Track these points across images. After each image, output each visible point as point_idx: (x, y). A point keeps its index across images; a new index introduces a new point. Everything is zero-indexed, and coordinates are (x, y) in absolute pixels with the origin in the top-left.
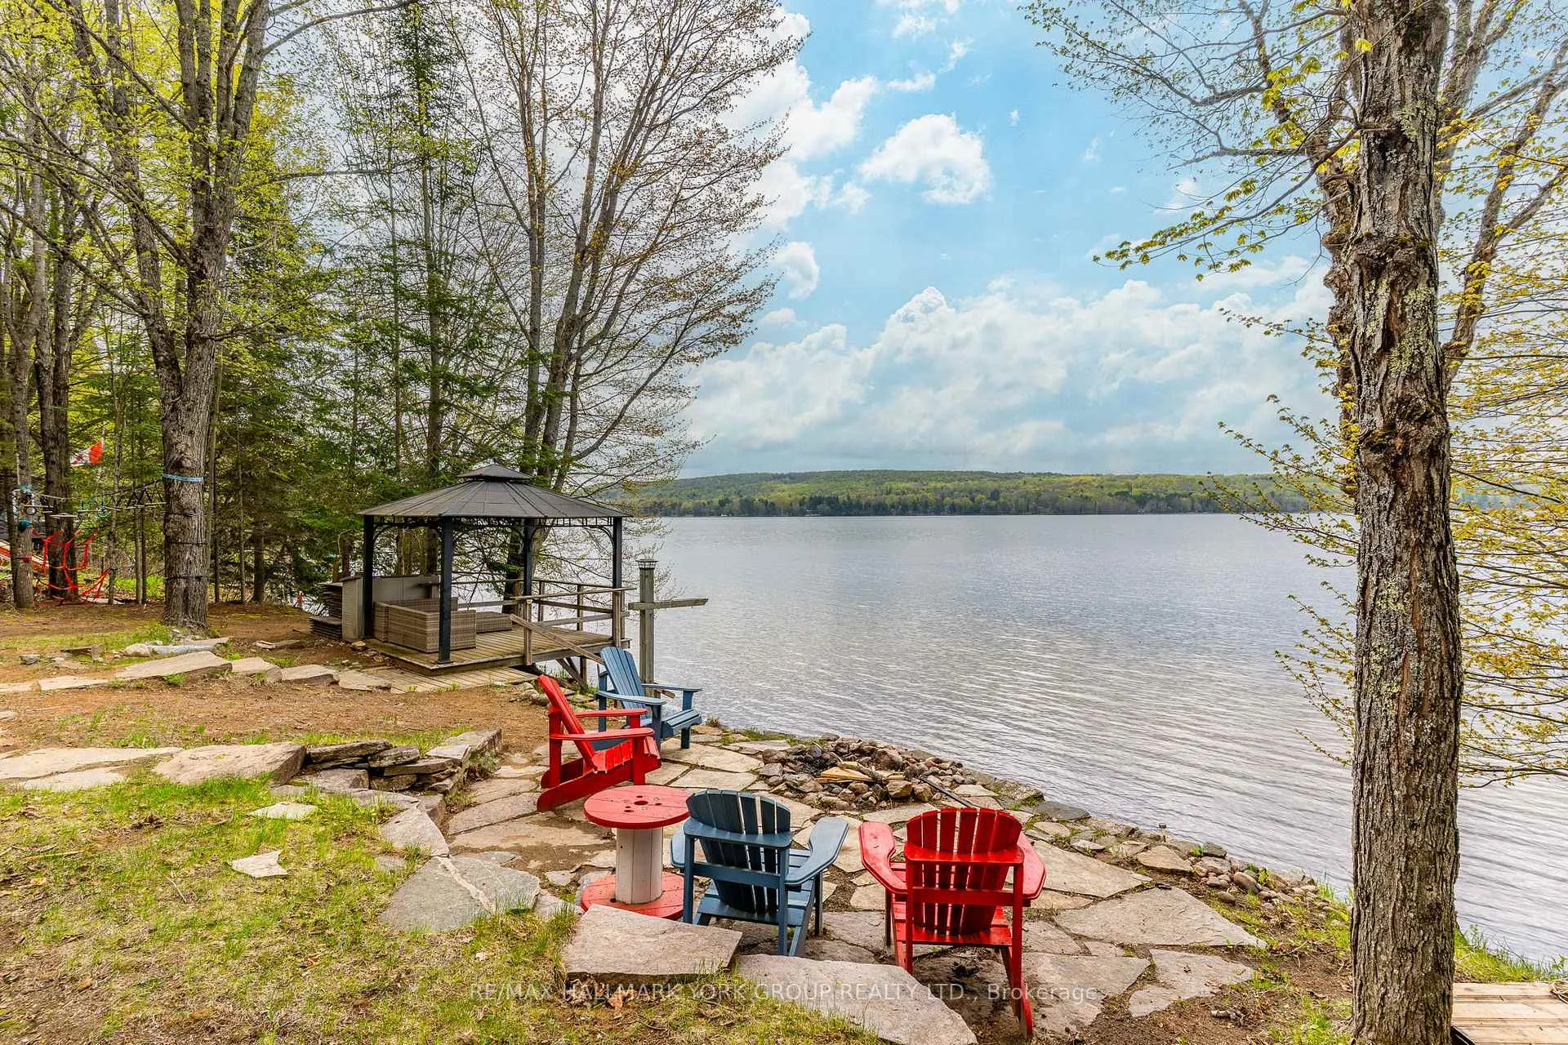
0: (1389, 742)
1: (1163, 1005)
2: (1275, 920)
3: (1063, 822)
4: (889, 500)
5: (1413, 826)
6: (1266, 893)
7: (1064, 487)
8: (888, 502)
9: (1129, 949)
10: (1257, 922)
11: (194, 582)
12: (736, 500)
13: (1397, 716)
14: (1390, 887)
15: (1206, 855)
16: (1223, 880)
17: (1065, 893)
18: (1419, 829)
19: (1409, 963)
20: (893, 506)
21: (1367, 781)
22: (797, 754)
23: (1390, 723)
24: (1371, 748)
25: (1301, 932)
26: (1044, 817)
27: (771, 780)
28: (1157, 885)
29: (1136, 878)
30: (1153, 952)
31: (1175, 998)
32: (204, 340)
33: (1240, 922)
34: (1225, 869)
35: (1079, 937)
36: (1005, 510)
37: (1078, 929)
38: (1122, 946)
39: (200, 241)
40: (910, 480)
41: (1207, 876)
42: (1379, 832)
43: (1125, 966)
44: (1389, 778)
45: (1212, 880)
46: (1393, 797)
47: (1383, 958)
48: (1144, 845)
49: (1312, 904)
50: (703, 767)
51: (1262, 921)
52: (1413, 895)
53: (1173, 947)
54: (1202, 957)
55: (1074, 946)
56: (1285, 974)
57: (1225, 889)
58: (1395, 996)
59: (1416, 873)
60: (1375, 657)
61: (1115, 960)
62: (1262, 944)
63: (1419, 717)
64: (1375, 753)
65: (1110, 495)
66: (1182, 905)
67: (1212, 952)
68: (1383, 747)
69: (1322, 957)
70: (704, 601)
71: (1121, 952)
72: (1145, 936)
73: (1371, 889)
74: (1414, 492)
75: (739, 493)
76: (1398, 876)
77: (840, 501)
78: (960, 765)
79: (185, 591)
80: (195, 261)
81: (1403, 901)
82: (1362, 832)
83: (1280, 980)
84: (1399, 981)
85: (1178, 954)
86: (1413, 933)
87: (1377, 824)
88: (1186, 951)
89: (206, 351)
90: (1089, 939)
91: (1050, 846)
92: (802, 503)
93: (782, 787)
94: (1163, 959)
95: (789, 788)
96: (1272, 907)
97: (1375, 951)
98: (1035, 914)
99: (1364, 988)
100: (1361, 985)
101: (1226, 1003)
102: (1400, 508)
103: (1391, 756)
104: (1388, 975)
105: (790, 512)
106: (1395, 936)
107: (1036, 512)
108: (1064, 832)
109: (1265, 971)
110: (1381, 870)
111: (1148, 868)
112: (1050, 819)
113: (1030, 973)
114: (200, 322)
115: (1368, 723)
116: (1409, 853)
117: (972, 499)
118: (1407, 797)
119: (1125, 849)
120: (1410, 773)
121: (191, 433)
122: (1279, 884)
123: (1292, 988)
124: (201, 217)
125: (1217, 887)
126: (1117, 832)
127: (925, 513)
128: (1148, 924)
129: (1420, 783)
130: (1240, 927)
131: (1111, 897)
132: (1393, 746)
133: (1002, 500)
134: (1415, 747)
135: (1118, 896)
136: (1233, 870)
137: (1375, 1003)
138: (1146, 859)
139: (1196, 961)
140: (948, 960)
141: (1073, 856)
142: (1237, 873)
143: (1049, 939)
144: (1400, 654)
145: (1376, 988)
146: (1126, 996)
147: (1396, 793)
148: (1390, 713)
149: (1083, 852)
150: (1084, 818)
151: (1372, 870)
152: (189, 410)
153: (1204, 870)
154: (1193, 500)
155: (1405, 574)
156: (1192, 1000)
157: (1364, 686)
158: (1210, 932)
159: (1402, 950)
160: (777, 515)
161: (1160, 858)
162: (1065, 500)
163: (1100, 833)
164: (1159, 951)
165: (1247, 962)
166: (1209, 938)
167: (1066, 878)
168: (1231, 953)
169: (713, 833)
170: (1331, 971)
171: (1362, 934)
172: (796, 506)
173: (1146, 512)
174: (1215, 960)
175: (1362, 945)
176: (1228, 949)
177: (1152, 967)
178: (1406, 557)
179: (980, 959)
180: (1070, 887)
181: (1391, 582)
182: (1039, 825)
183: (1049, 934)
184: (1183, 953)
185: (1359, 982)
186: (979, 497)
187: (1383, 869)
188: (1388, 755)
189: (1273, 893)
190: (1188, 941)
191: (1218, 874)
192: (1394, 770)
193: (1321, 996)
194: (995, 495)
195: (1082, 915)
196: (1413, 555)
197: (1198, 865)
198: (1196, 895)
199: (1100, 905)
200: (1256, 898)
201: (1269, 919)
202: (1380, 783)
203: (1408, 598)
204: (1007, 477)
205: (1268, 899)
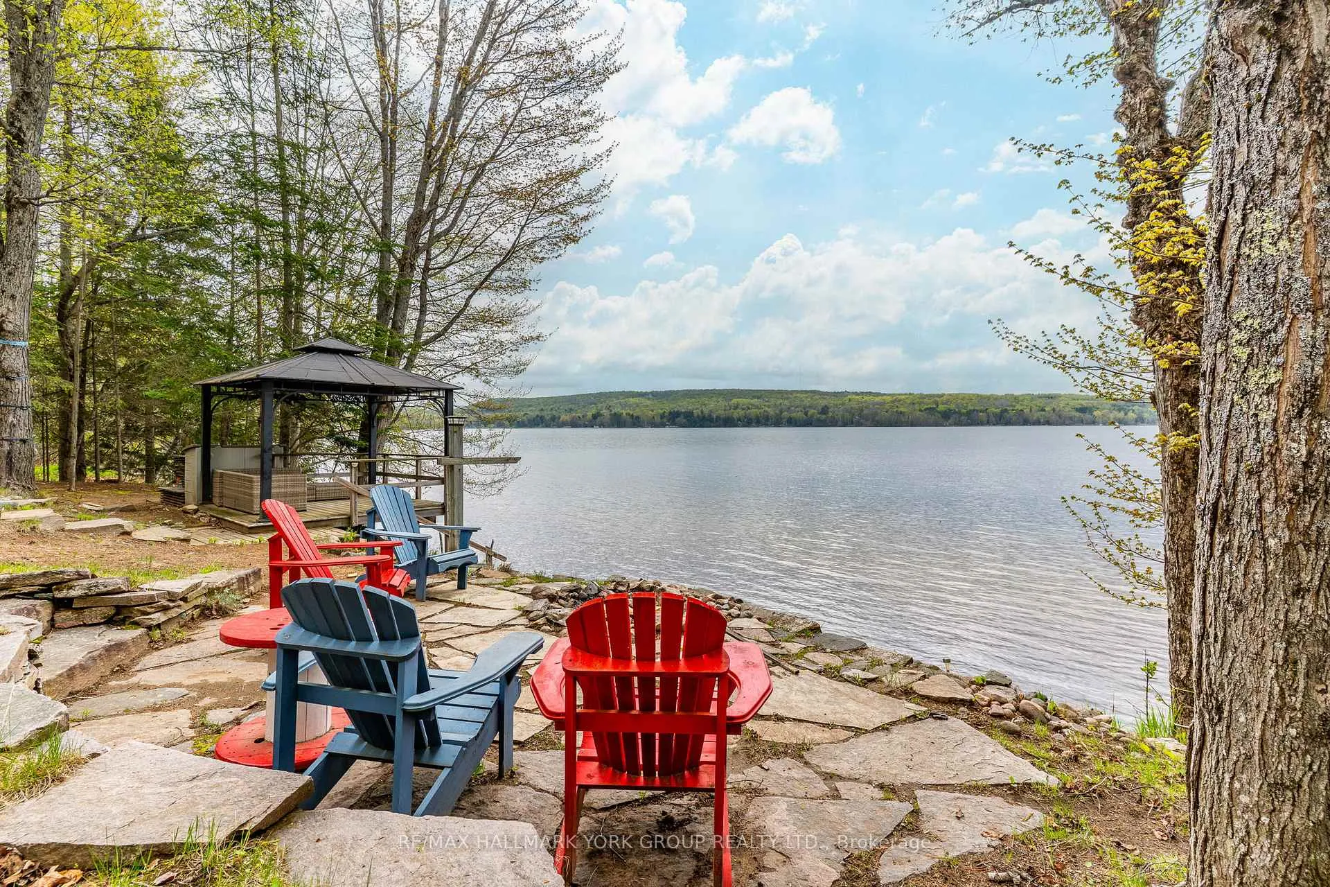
0: (1261, 463)
1: (924, 865)
2: (1067, 752)
3: (838, 653)
4: (737, 414)
5: (1298, 592)
6: (1055, 722)
7: (882, 404)
8: (736, 415)
9: (890, 790)
10: (1047, 755)
11: (18, 445)
12: (605, 412)
13: (1275, 421)
14: (1257, 690)
15: (989, 683)
16: (1008, 708)
17: (824, 725)
18: (1309, 597)
19: (1287, 807)
20: (739, 420)
21: (1222, 531)
22: (571, 591)
23: (1263, 433)
24: (1229, 478)
25: (1098, 766)
26: (816, 649)
27: (531, 615)
28: (931, 715)
29: (909, 708)
30: (919, 793)
31: (940, 854)
32: (24, 205)
33: (1025, 755)
34: (1010, 697)
35: (829, 777)
36: (833, 423)
37: (830, 767)
38: (881, 787)
39: (17, 105)
40: (754, 397)
41: (989, 705)
42: (1240, 607)
43: (881, 813)
44: (1260, 520)
45: (995, 708)
46: (1266, 550)
47: (1244, 799)
48: (921, 673)
49: (1107, 735)
50: (469, 605)
51: (1052, 753)
52: (1297, 701)
53: (944, 787)
54: (979, 798)
55: (823, 788)
56: (1082, 820)
57: (1009, 718)
58: (1262, 857)
59: (1302, 667)
60: (1238, 336)
61: (869, 805)
62: (1053, 781)
63: (1313, 416)
64: (1235, 485)
65: (921, 410)
66: (958, 736)
67: (992, 793)
68: (1250, 473)
69: (1125, 797)
70: (516, 460)
71: (878, 794)
72: (912, 774)
73: (1226, 694)
74: (1311, 57)
75: (609, 408)
76: (1272, 672)
77: (696, 415)
78: (740, 601)
79: (9, 453)
80: (12, 124)
81: (1280, 710)
82: (1210, 610)
83: (1076, 826)
84: (1270, 834)
85: (949, 795)
86: (1295, 760)
87: (1236, 593)
88: (960, 791)
89: (27, 215)
90: (841, 778)
91: (816, 675)
92: (662, 416)
93: (540, 621)
94: (930, 803)
95: (549, 622)
96: (1063, 739)
97: (1231, 788)
98: (781, 749)
99: (1210, 845)
100: (1206, 840)
101: (1008, 860)
102: (1284, 88)
103: (1264, 485)
104: (1252, 825)
105: (653, 424)
106: (1264, 765)
107: (859, 424)
108: (836, 661)
109: (1058, 816)
110: (1242, 664)
111: (923, 697)
112: (824, 650)
113: (757, 823)
114: (19, 186)
115: (1225, 442)
116: (1291, 636)
117: (806, 414)
118: (1289, 546)
119: (900, 678)
120: (1296, 507)
121: (13, 297)
122: (1070, 713)
123: (1092, 838)
124: (19, 81)
125: (1000, 716)
126: (893, 661)
127: (766, 425)
128: (916, 759)
129: (1311, 522)
130: (1027, 762)
131: (877, 729)
132: (1268, 469)
133: (830, 414)
134: (1306, 465)
135: (885, 728)
136: (1018, 699)
137: (1229, 865)
138: (921, 688)
139: (971, 803)
140: (656, 809)
141: (841, 686)
142: (1023, 701)
143: (793, 779)
144: (1282, 321)
145: (1230, 844)
146: (877, 852)
147: (1272, 542)
148: (1263, 416)
149: (852, 681)
150: (860, 649)
151: (1227, 665)
152: (10, 274)
153: (987, 698)
154: (988, 416)
155: (1293, 191)
156: (963, 858)
157: (1218, 386)
158: (990, 767)
159: (1276, 787)
160: (642, 427)
161: (938, 688)
162: (883, 415)
163: (874, 663)
164: (927, 792)
165: (1035, 804)
166: (988, 775)
167: (828, 709)
168: (1016, 794)
169: (331, 645)
170: (1139, 813)
171: (1207, 765)
172: (658, 419)
173: (950, 425)
174: (995, 802)
175: (1207, 780)
176: (1012, 788)
177: (916, 812)
178: (1293, 165)
179: (697, 806)
180: (830, 719)
181: (1268, 212)
182: (810, 655)
183: (794, 773)
184: (957, 794)
185: (1202, 836)
186: (811, 411)
187: (1246, 662)
188: (1259, 484)
189: (1063, 723)
190: (963, 779)
191: (1002, 703)
192: (1268, 506)
193: (1129, 847)
194: (825, 410)
195: (838, 750)
196: (1306, 159)
197: (979, 694)
198: (976, 725)
199: (862, 738)
200: (1045, 729)
201: (1060, 751)
202: (1243, 531)
203: (1297, 229)
204: (836, 394)
205: (1058, 729)
